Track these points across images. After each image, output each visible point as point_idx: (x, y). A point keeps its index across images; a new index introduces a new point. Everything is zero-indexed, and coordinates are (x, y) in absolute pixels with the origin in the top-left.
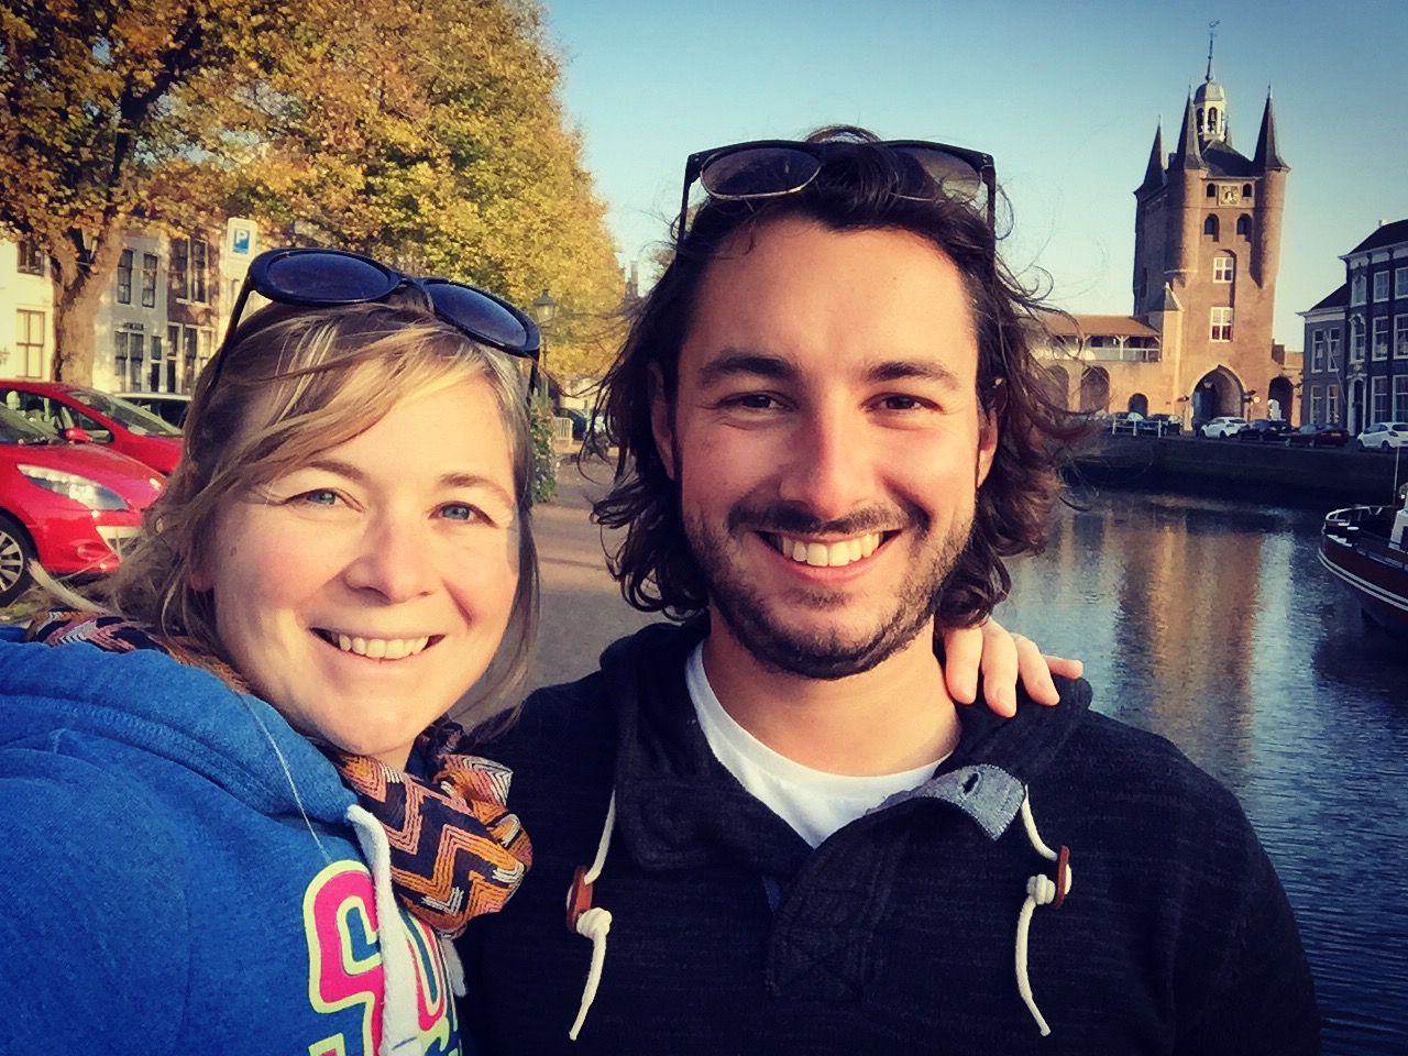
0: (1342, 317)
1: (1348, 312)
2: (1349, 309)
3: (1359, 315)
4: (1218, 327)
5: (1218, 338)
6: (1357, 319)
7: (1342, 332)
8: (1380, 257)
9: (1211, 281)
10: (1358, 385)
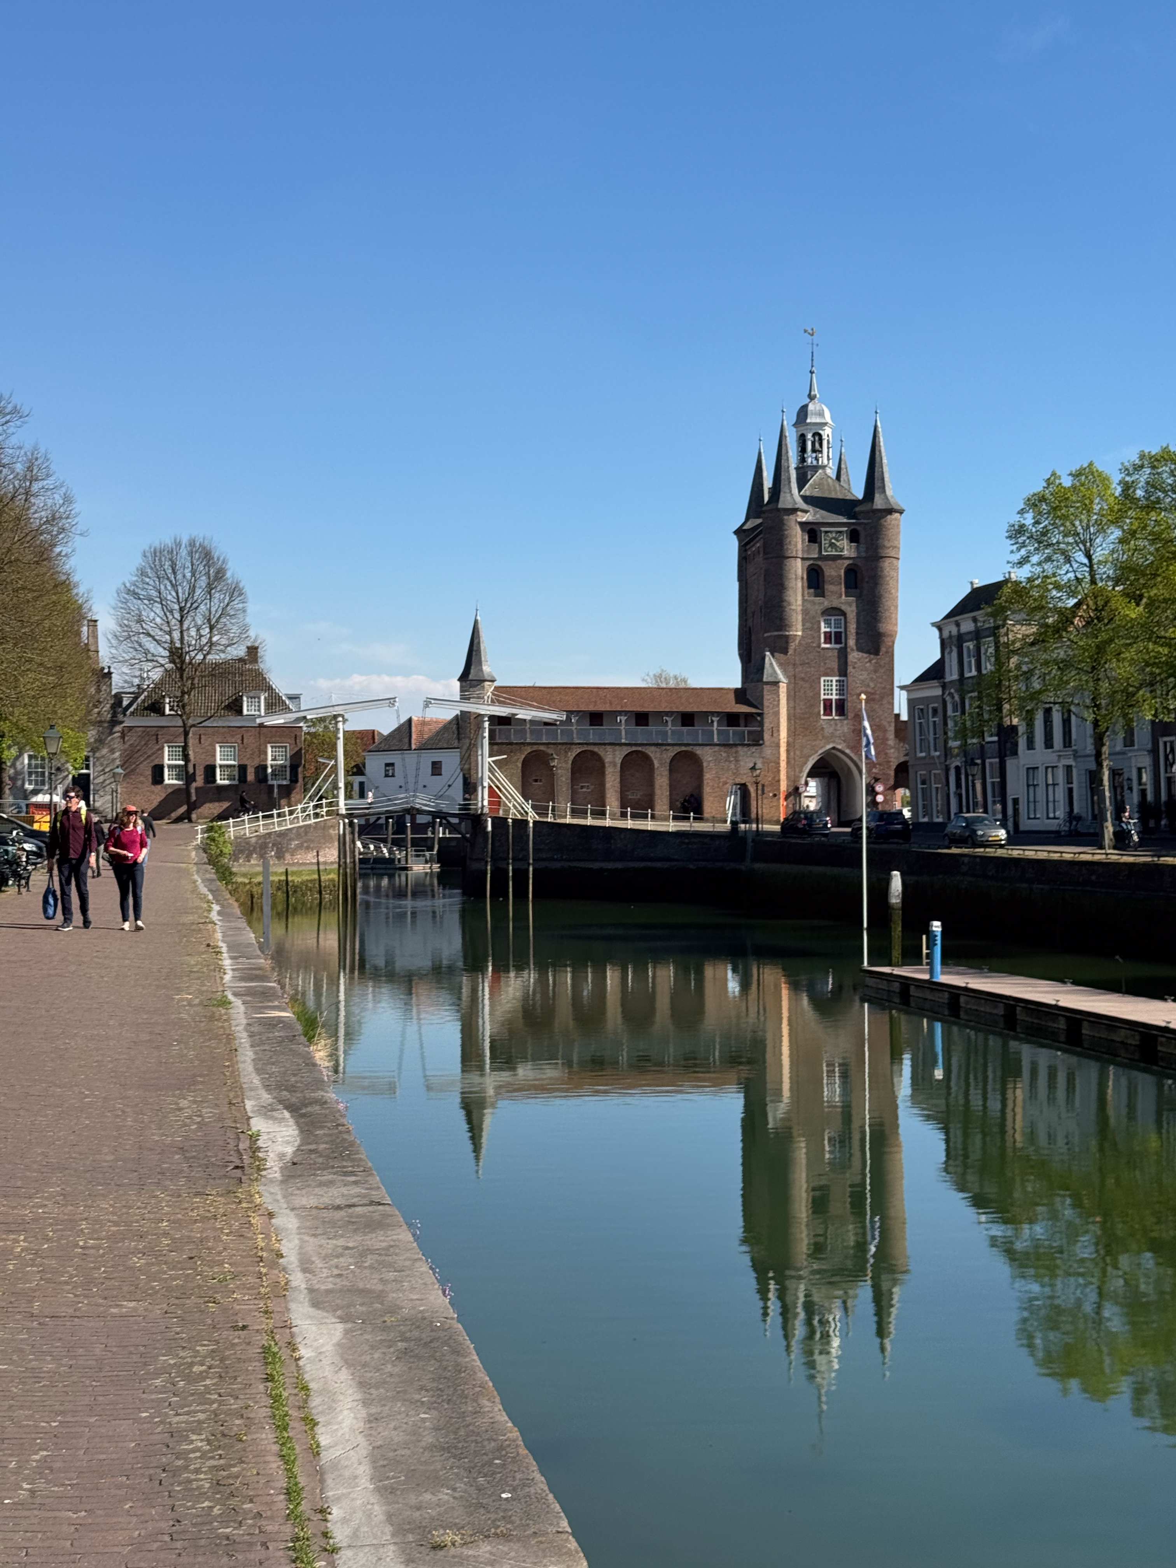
0: (938, 692)
1: (944, 687)
2: (944, 683)
3: (952, 691)
4: (831, 700)
5: (831, 715)
6: (950, 694)
7: (940, 710)
8: (967, 626)
9: (819, 644)
10: (957, 769)
